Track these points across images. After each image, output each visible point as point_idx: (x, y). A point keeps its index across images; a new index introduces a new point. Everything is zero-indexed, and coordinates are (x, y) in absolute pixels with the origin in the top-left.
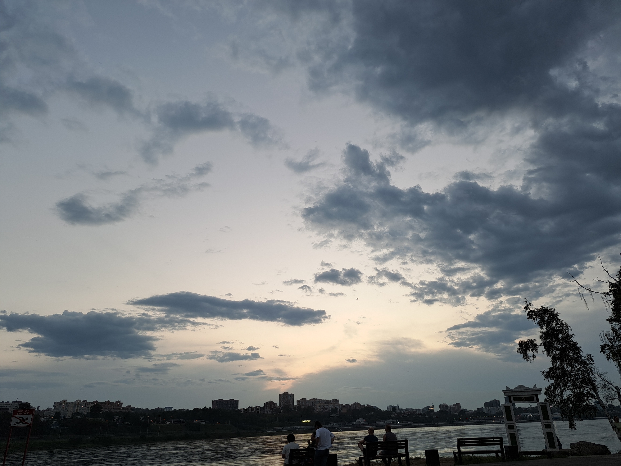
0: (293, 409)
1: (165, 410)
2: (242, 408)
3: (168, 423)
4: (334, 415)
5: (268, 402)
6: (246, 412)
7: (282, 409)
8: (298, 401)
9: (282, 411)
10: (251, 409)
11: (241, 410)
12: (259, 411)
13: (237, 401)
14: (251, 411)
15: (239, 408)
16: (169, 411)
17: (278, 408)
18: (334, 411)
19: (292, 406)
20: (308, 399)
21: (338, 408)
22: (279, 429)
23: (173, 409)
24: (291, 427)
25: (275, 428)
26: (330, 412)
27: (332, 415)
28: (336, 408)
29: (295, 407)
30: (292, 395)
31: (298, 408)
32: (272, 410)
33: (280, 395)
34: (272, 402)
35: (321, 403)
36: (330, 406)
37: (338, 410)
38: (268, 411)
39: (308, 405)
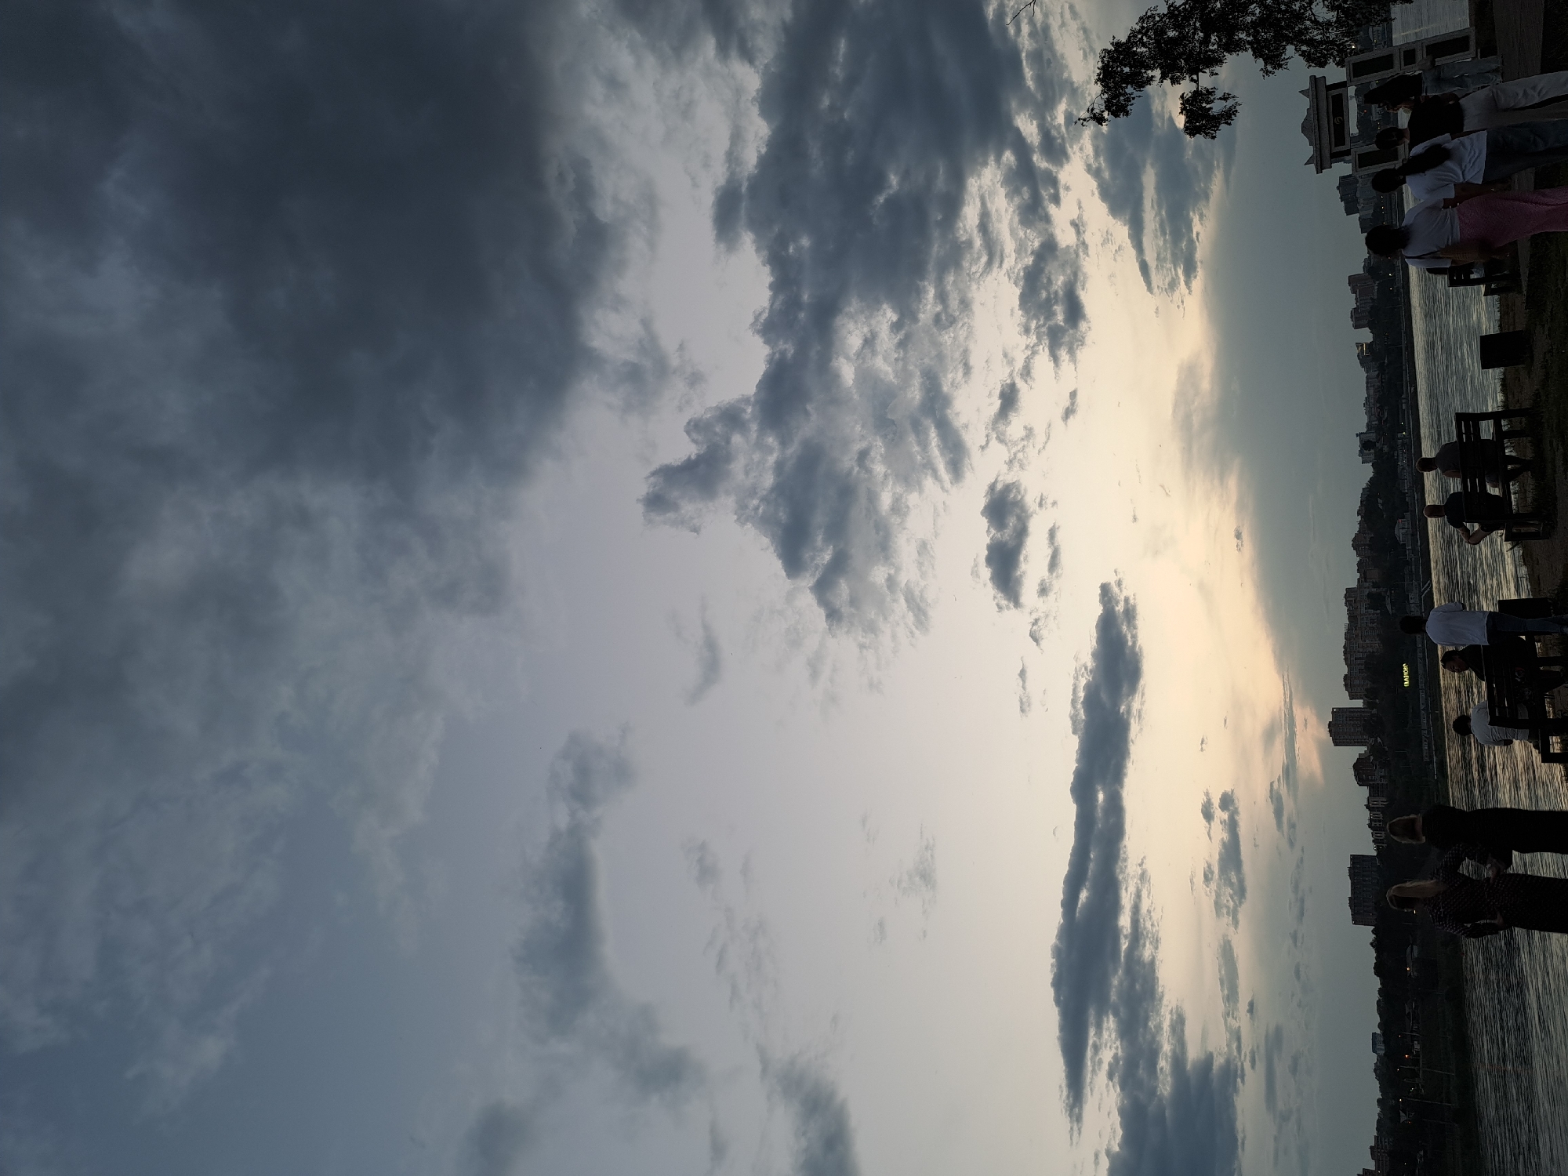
0: (1374, 711)
1: (1382, 1053)
2: (1373, 845)
3: (1417, 1046)
4: (1388, 601)
5: (1355, 776)
7: (1374, 739)
8: (1352, 697)
9: (1379, 740)
10: (1375, 821)
11: (1378, 849)
12: (1381, 801)
13: (1355, 859)
15: (1375, 853)
16: (1384, 1042)
17: (1373, 750)
18: (1376, 601)
19: (1363, 712)
20: (1345, 670)
21: (1367, 592)
22: (1429, 747)
23: (1378, 1031)
24: (1421, 716)
25: (1426, 759)
26: (1379, 611)
27: (1389, 607)
28: (1370, 595)
29: (1369, 705)
30: (1338, 713)
31: (1370, 696)
32: (1378, 767)
33: (1337, 743)
34: (1355, 766)
35: (1357, 636)
36: (1363, 610)
37: (1374, 590)
38: (1381, 777)
39: (1363, 667)
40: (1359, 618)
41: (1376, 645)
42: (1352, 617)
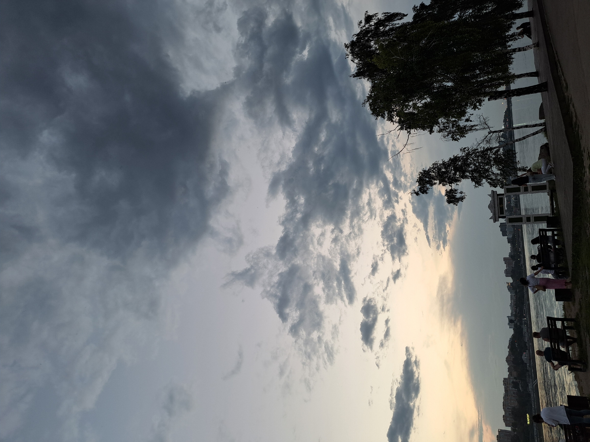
0: (516, 433)
4: (520, 385)
8: (506, 426)
18: (515, 385)
19: (511, 433)
20: (503, 413)
21: (512, 380)
26: (517, 390)
27: (520, 388)
29: (513, 430)
30: (501, 432)
31: (514, 426)
35: (508, 399)
36: (511, 388)
37: (515, 380)
39: (510, 413)
40: (509, 391)
41: (515, 404)
42: (506, 391)
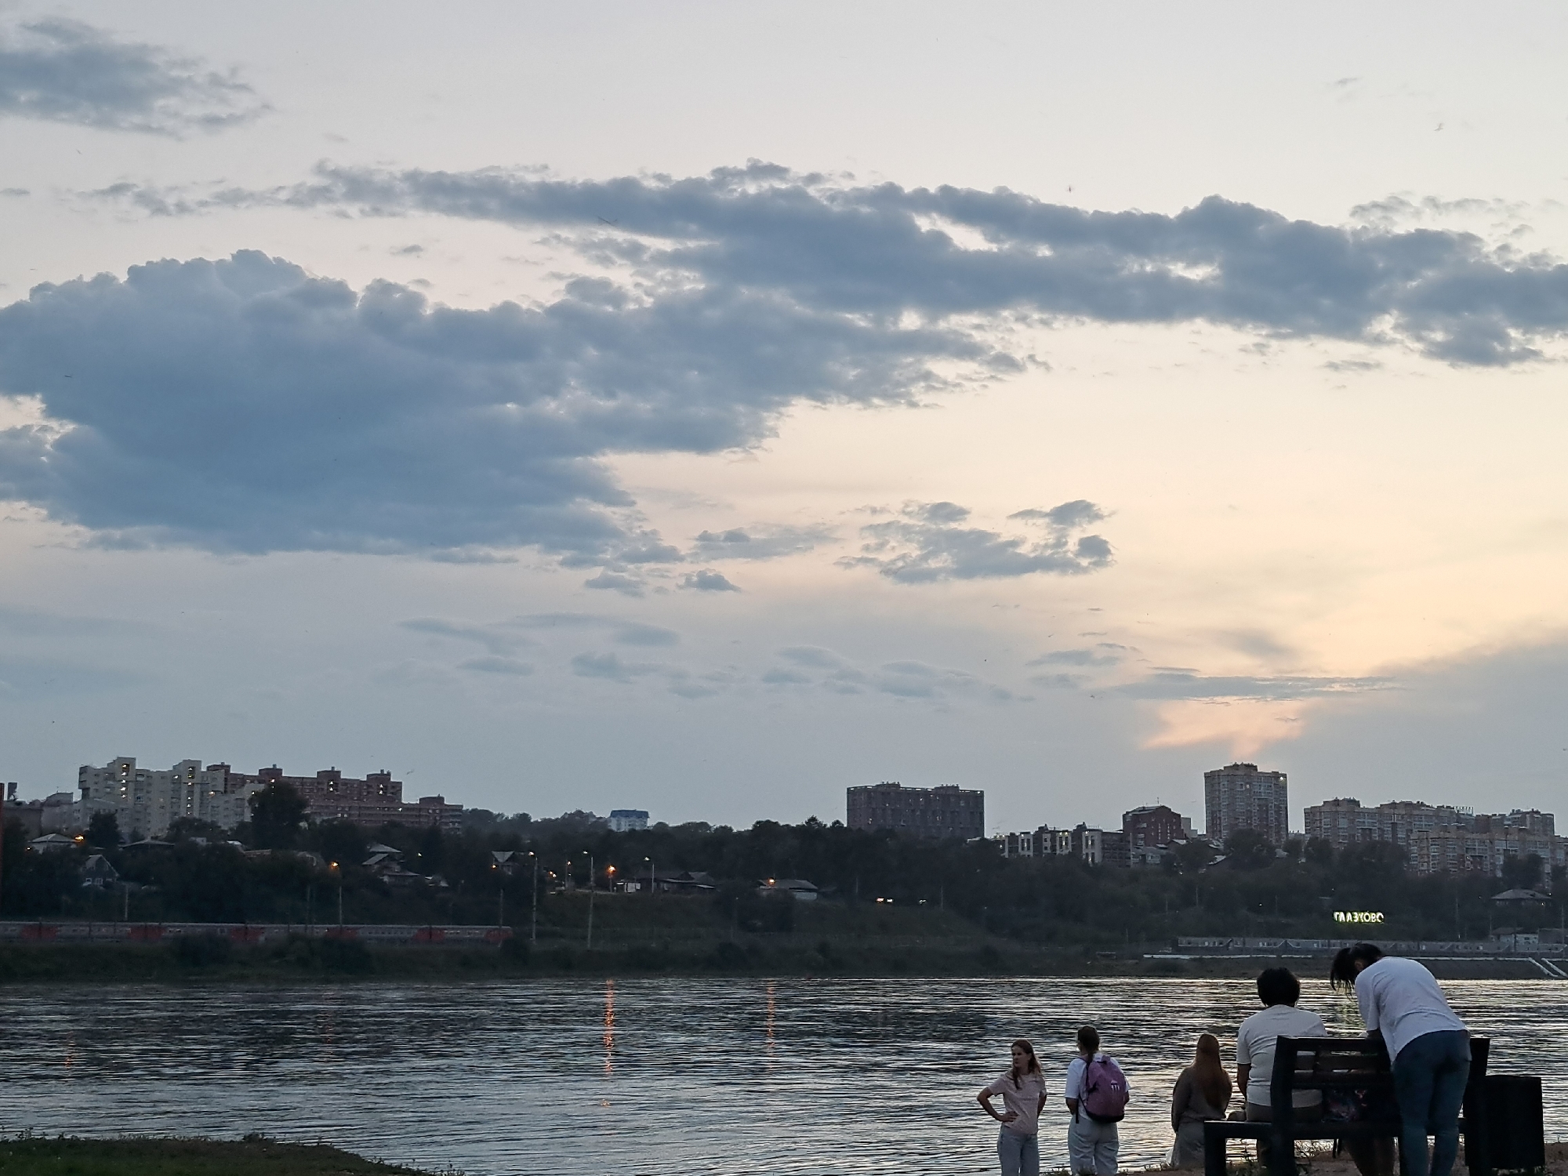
0: (1281, 853)
1: (613, 826)
2: (1004, 833)
3: (632, 887)
4: (1523, 894)
5: (1144, 809)
6: (1026, 853)
7: (1222, 847)
8: (1311, 814)
9: (1220, 858)
10: (1053, 840)
11: (996, 842)
12: (1093, 853)
13: (975, 800)
14: (1053, 848)
15: (989, 834)
16: (633, 831)
17: (1198, 848)
18: (1524, 870)
19: (1278, 833)
20: (1368, 803)
21: (1544, 854)
22: (1208, 950)
23: (651, 823)
24: (1273, 940)
25: (1183, 942)
26: (1499, 874)
27: (1508, 894)
28: (1535, 861)
29: (1294, 844)
30: (1276, 782)
31: (1316, 848)
32: (1164, 852)
33: (1211, 778)
34: (1164, 810)
35: (1445, 829)
36: (1501, 846)
38: (1144, 856)
40: (1484, 836)
42: (1485, 823)
